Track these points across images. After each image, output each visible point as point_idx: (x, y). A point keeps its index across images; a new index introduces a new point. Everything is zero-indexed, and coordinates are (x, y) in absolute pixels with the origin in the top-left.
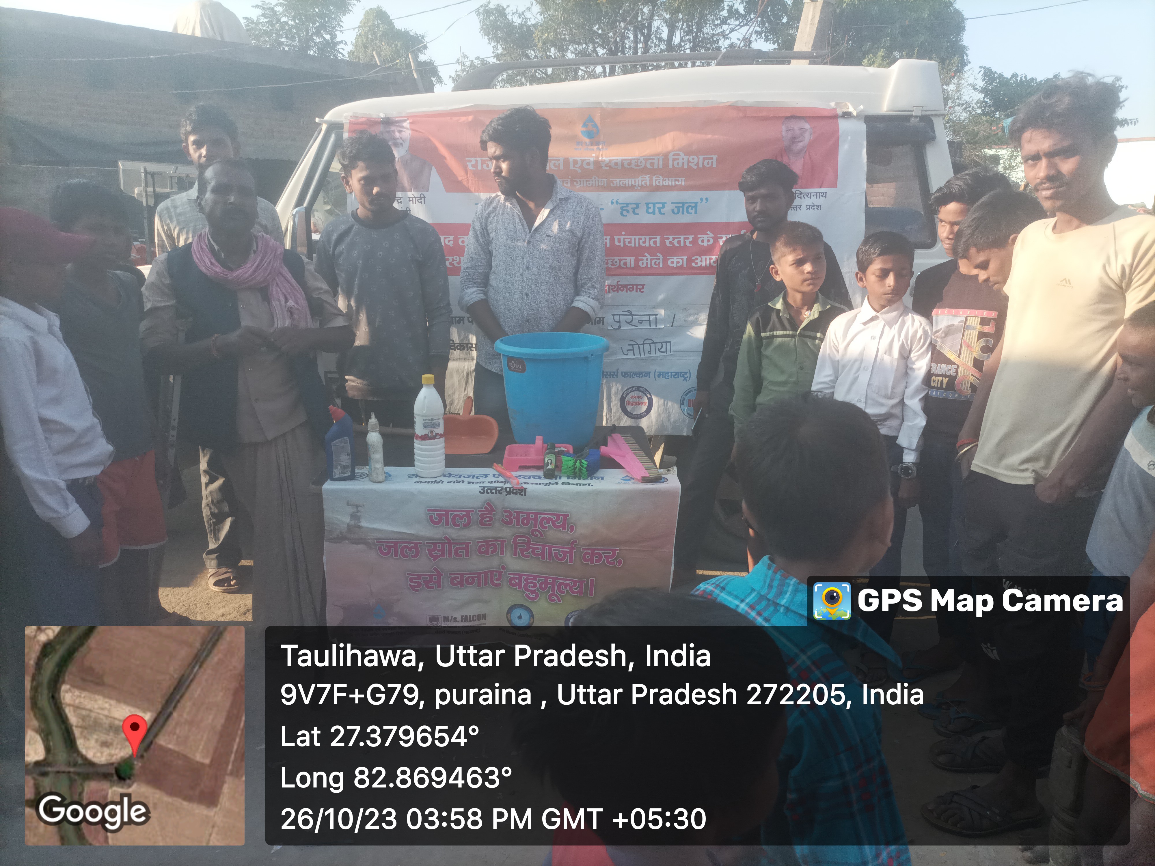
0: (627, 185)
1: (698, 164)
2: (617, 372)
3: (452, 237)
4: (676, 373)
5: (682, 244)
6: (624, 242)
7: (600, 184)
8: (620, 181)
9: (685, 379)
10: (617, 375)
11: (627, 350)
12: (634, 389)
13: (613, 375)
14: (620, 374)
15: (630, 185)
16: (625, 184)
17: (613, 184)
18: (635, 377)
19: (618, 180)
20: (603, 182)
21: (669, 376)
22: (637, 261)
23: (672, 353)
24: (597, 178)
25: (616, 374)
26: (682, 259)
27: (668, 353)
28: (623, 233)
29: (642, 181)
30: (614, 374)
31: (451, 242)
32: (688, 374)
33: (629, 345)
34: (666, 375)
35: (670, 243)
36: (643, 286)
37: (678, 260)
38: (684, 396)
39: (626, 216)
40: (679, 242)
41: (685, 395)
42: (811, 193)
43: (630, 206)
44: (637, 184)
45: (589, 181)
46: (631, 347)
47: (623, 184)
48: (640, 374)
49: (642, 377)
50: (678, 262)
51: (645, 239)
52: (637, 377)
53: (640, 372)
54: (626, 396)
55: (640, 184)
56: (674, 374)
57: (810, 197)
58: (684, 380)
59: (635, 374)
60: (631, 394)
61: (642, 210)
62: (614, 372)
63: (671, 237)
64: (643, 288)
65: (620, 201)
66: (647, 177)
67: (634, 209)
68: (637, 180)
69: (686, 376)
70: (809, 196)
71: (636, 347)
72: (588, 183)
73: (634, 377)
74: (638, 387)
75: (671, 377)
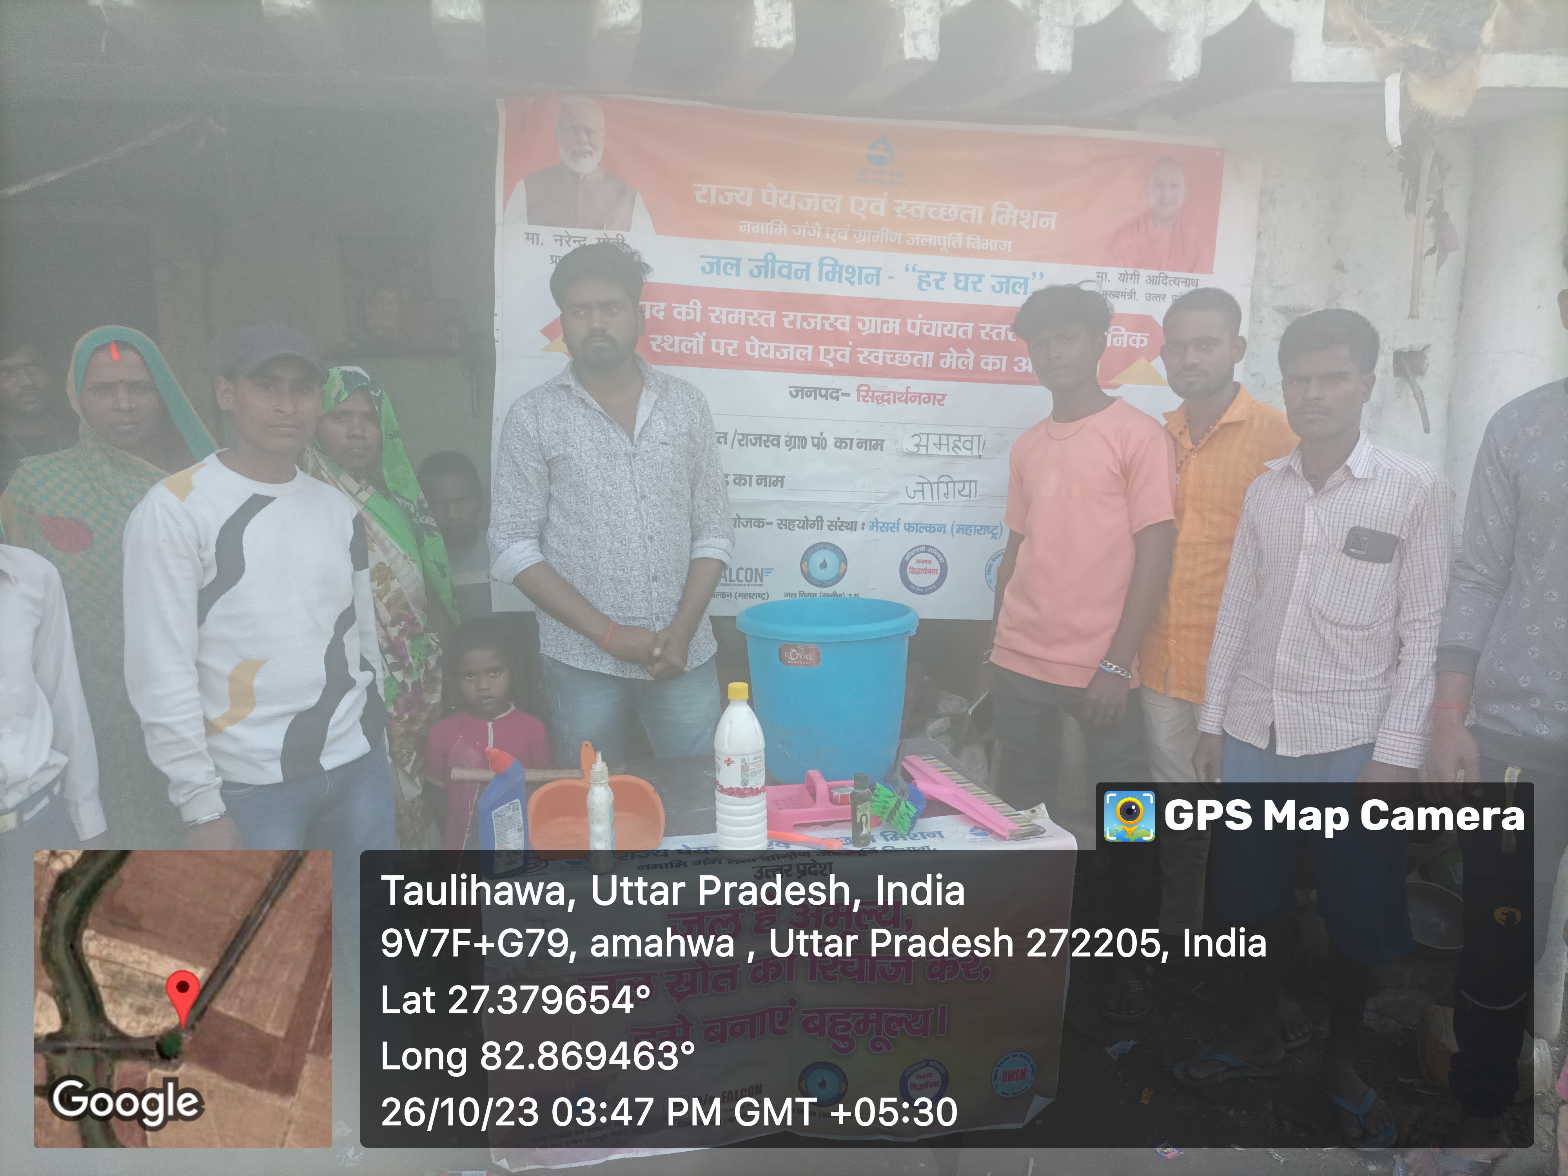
0: (930, 245)
1: (1030, 223)
2: (898, 524)
3: (663, 305)
4: (981, 526)
5: (1003, 339)
6: (921, 329)
7: (891, 240)
8: (921, 237)
9: (994, 536)
10: (898, 528)
11: (915, 491)
12: (922, 549)
13: (891, 528)
14: (902, 526)
15: (934, 245)
16: (928, 243)
17: (911, 241)
18: (924, 531)
19: (918, 236)
20: (895, 236)
21: (971, 531)
22: (937, 359)
23: (978, 498)
24: (887, 230)
25: (896, 526)
26: (1001, 360)
27: (973, 498)
28: (921, 316)
29: (952, 240)
30: (894, 527)
31: (662, 314)
32: (999, 529)
33: (917, 483)
34: (967, 530)
35: (987, 335)
36: (944, 396)
37: (995, 360)
38: (991, 562)
39: (926, 290)
40: (999, 335)
41: (993, 560)
42: (1179, 279)
43: (933, 277)
44: (944, 244)
45: (876, 234)
46: (919, 487)
47: (925, 243)
48: (931, 528)
49: (933, 532)
50: (994, 364)
51: (952, 326)
52: (927, 531)
53: (931, 525)
54: (910, 559)
55: (949, 245)
56: (979, 528)
57: (1178, 284)
58: (992, 538)
59: (923, 528)
60: (918, 557)
61: (949, 282)
62: (894, 524)
63: (988, 326)
64: (943, 399)
65: (918, 268)
66: (960, 235)
67: (937, 282)
68: (945, 238)
69: (995, 532)
70: (1177, 282)
71: (927, 487)
72: (874, 236)
73: (921, 532)
74: (927, 547)
75: (975, 534)
